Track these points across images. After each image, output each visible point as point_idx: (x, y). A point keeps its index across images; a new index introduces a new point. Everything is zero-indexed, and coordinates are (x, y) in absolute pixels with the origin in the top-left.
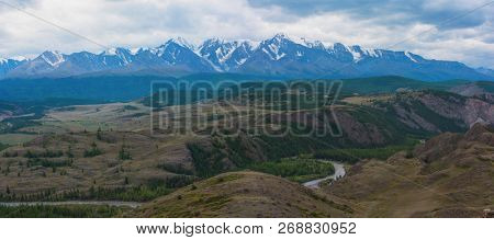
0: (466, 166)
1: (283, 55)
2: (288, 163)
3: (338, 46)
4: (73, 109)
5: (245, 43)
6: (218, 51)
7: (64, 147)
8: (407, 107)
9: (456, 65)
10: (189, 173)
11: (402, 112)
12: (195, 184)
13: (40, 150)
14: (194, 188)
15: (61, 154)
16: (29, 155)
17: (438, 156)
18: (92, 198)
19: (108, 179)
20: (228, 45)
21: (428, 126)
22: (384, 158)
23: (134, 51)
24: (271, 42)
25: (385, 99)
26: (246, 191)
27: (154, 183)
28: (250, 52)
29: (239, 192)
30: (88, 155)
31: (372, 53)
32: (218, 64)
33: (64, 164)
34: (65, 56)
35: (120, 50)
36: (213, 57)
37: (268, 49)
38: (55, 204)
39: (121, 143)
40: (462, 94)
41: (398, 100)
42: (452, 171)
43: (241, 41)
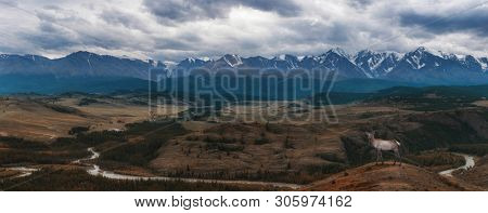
1: (424, 65)
2: (426, 155)
3: (469, 58)
5: (392, 54)
6: (370, 60)
7: (237, 136)
10: (342, 161)
12: (347, 171)
13: (217, 136)
14: (346, 175)
15: (234, 141)
16: (208, 140)
18: (258, 179)
19: (273, 164)
20: (378, 56)
23: (300, 58)
24: (414, 54)
26: (391, 178)
27: (312, 169)
28: (396, 62)
29: (384, 179)
30: (258, 143)
32: (369, 71)
33: (237, 149)
34: (243, 59)
35: (288, 56)
36: (366, 65)
37: (411, 60)
38: (227, 182)
39: (286, 134)
43: (388, 53)
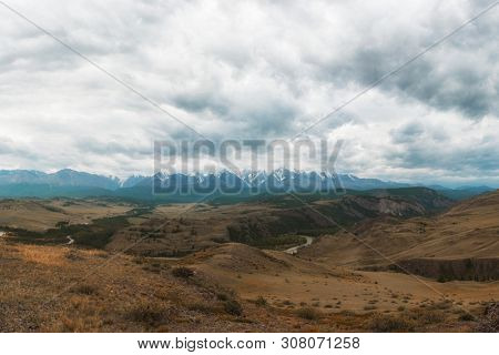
0: (377, 236)
2: (281, 237)
7: (161, 227)
8: (348, 205)
11: (346, 208)
13: (148, 227)
15: (159, 231)
16: (142, 230)
17: (362, 231)
18: (173, 256)
19: (183, 246)
21: (359, 215)
22: (332, 234)
25: (337, 201)
30: (174, 232)
33: (160, 236)
39: (193, 226)
40: (378, 197)
42: (370, 239)
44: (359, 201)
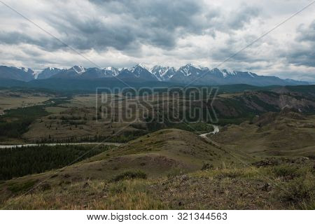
0: (280, 129)
1: (190, 74)
3: (216, 70)
4: (88, 96)
5: (173, 68)
6: (160, 71)
7: (82, 115)
8: (249, 99)
9: (274, 78)
10: (145, 129)
11: (247, 101)
12: (149, 134)
13: (69, 116)
14: (149, 136)
15: (80, 118)
16: (63, 118)
17: (265, 123)
18: (95, 141)
19: (104, 131)
20: (165, 68)
21: (260, 108)
22: (238, 124)
23: (120, 70)
24: (184, 67)
25: (239, 95)
26: (174, 138)
27: (127, 133)
28: (175, 72)
29: (170, 139)
31: (232, 73)
32: (160, 77)
33: (82, 123)
34: (85, 69)
35: (113, 68)
36: (158, 74)
37: (183, 71)
38: (76, 144)
40: (278, 92)
41: (245, 95)
42: (273, 131)
43: (170, 67)
44: (259, 96)
